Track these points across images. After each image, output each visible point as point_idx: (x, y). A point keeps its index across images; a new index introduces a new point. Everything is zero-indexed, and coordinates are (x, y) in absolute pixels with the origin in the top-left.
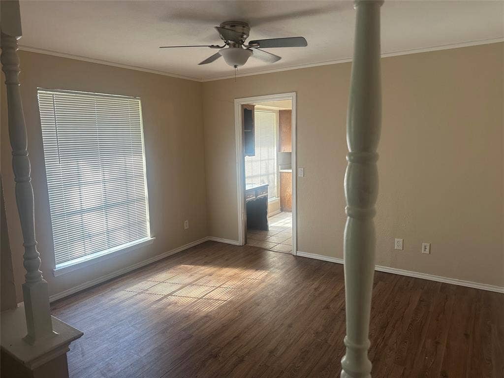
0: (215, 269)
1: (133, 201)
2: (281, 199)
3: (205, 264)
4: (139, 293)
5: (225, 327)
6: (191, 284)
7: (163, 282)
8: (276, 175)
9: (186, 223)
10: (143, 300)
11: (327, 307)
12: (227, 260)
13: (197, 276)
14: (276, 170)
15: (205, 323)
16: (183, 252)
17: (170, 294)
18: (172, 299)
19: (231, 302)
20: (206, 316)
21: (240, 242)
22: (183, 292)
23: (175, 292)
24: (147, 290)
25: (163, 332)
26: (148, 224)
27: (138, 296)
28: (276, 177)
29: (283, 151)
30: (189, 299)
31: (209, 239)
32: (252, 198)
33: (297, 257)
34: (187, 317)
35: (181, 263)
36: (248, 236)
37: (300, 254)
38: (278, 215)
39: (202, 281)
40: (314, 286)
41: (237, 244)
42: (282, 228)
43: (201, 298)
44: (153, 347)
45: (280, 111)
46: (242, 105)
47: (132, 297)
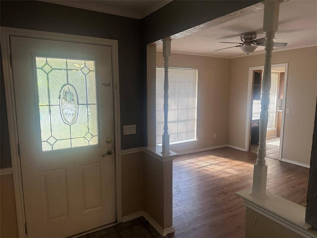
0: (230, 160)
1: (190, 120)
2: (277, 129)
3: (224, 157)
4: (190, 163)
5: (231, 184)
6: (216, 164)
7: (202, 161)
8: (275, 114)
9: (215, 135)
10: (192, 166)
11: (294, 187)
12: (237, 157)
13: (219, 161)
14: (275, 110)
15: (222, 181)
16: (212, 150)
17: (205, 166)
18: (206, 168)
19: (236, 175)
20: (223, 178)
21: (246, 149)
22: (211, 167)
23: (207, 166)
24: (194, 163)
25: (201, 180)
26: (196, 132)
27: (190, 164)
28: (275, 115)
29: (281, 98)
30: (214, 170)
31: (227, 146)
32: (256, 125)
33: (281, 162)
34: (213, 177)
35: (211, 155)
36: (251, 147)
37: (283, 160)
38: (274, 139)
39: (222, 164)
40: (289, 176)
41: (244, 150)
42: (275, 146)
43: (221, 171)
44: (196, 184)
45: (281, 73)
46: (254, 71)
47: (187, 164)
